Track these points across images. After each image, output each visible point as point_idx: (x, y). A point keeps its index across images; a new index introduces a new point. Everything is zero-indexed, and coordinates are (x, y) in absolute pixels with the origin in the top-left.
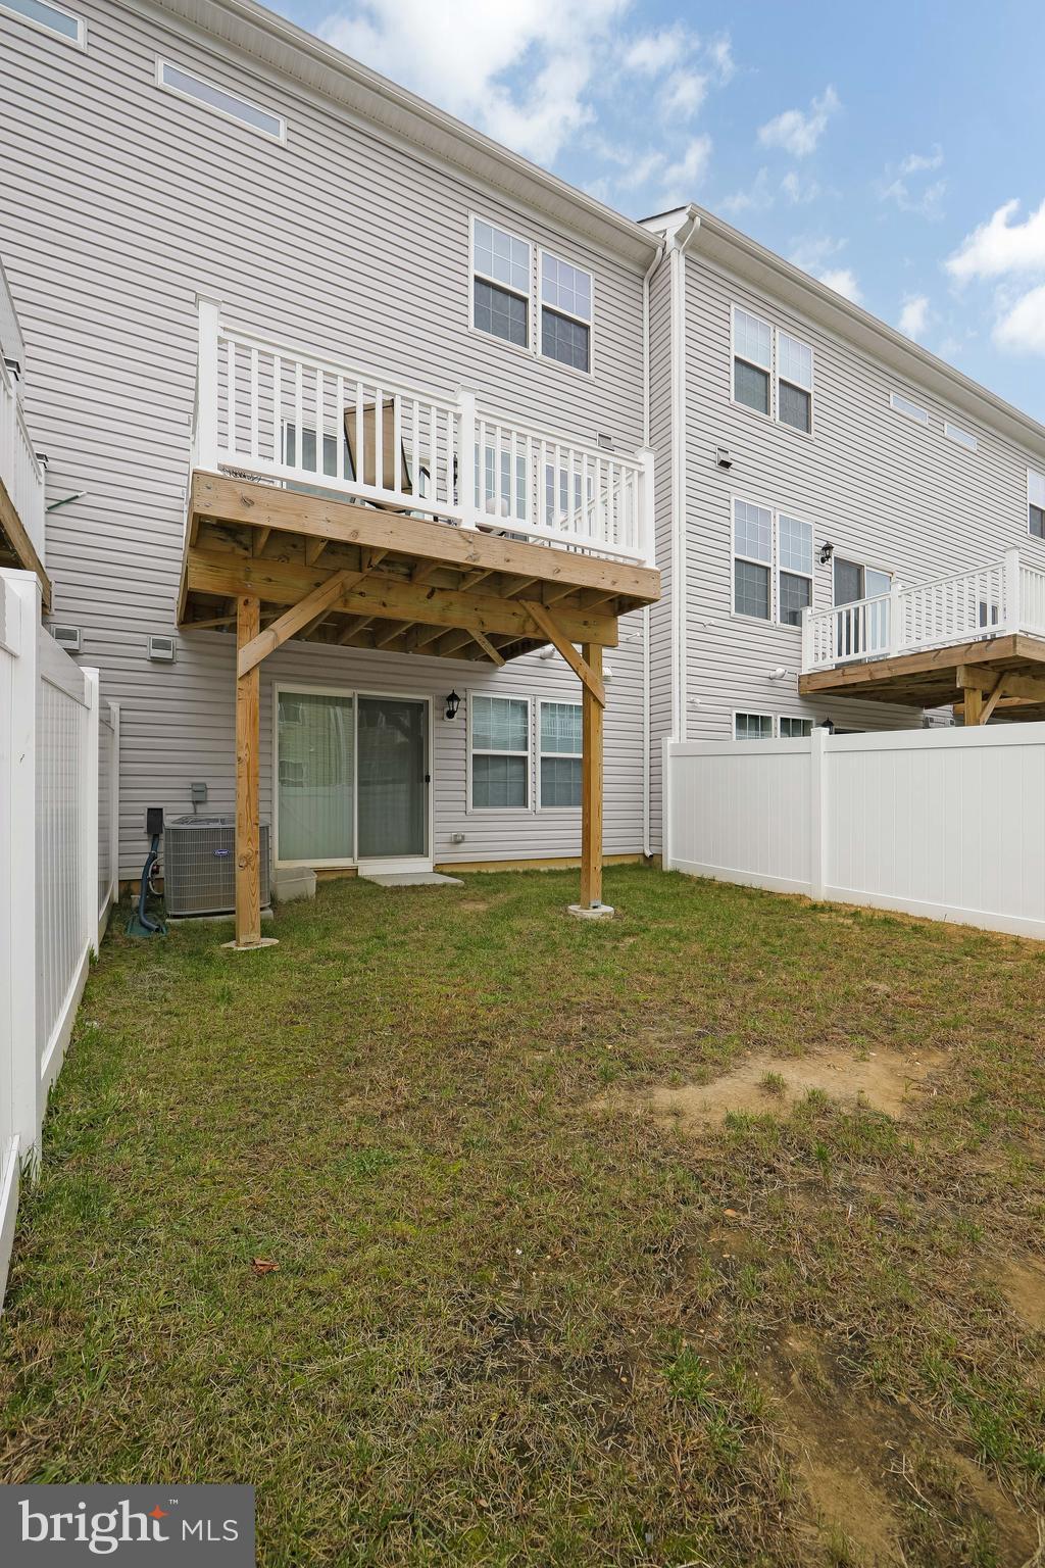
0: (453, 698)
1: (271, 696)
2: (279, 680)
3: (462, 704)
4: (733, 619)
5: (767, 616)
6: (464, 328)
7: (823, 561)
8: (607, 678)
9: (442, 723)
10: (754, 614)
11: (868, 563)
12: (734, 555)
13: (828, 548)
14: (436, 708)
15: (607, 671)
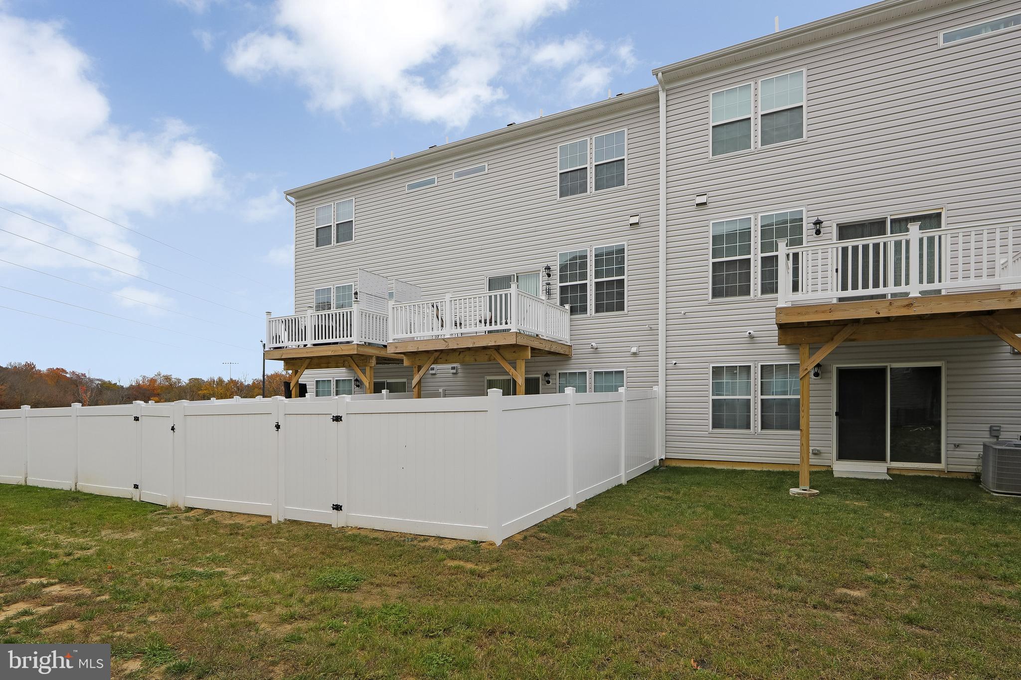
0: (547, 375)
1: (484, 382)
2: (486, 375)
4: (710, 304)
5: (748, 293)
6: (555, 202)
7: (818, 232)
8: (635, 354)
9: (545, 387)
10: (735, 295)
11: (893, 213)
12: (712, 261)
13: (818, 223)
14: (542, 380)
15: (634, 350)
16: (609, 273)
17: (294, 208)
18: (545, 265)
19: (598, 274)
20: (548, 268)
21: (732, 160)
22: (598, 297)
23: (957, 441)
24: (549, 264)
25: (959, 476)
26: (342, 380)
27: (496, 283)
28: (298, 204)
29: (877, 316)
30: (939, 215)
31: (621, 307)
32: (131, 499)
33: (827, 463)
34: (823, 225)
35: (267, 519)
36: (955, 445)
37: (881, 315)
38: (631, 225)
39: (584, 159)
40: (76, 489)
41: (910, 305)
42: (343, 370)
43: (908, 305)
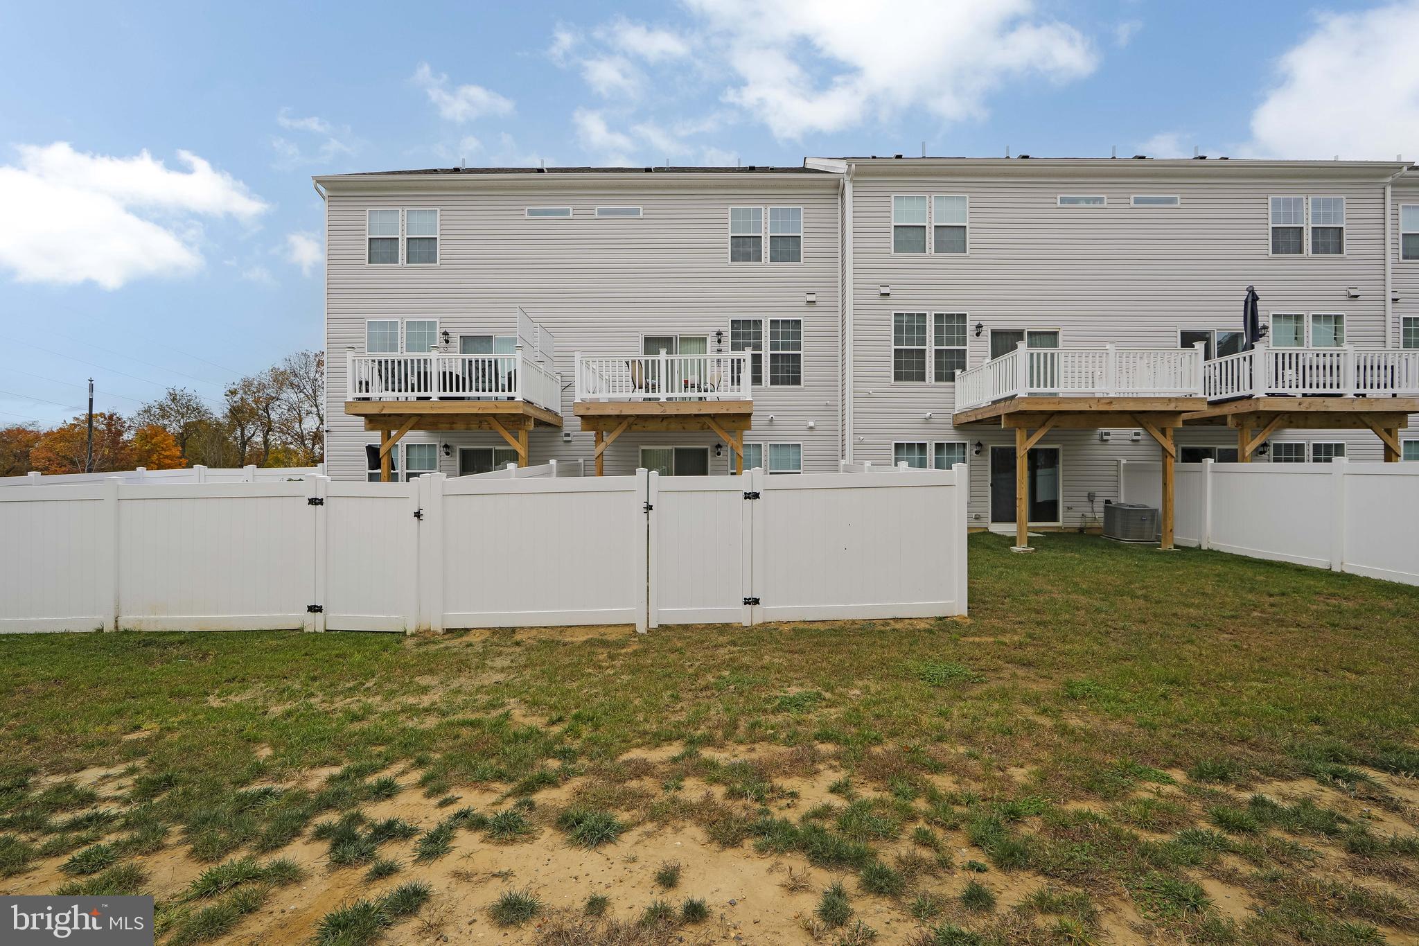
0: (719, 446)
1: (638, 452)
2: (642, 445)
3: (724, 448)
4: (892, 386)
5: (924, 380)
6: (726, 265)
7: (978, 334)
8: (811, 428)
9: (714, 458)
10: (912, 380)
11: (1029, 327)
12: (894, 347)
13: (979, 326)
14: (711, 451)
15: (811, 424)
16: (785, 347)
17: (326, 204)
18: (717, 329)
19: (774, 346)
20: (719, 334)
21: (909, 259)
22: (774, 369)
23: (1070, 504)
24: (722, 329)
25: (1070, 530)
26: (418, 445)
27: (652, 343)
28: (331, 199)
29: (1089, 409)
30: (1056, 334)
31: (797, 381)
32: (301, 630)
33: (984, 525)
34: (984, 328)
35: (632, 628)
36: (1068, 508)
37: (1093, 409)
38: (808, 302)
39: (758, 227)
40: (116, 627)
41: (1110, 403)
42: (421, 433)
43: (1109, 403)
